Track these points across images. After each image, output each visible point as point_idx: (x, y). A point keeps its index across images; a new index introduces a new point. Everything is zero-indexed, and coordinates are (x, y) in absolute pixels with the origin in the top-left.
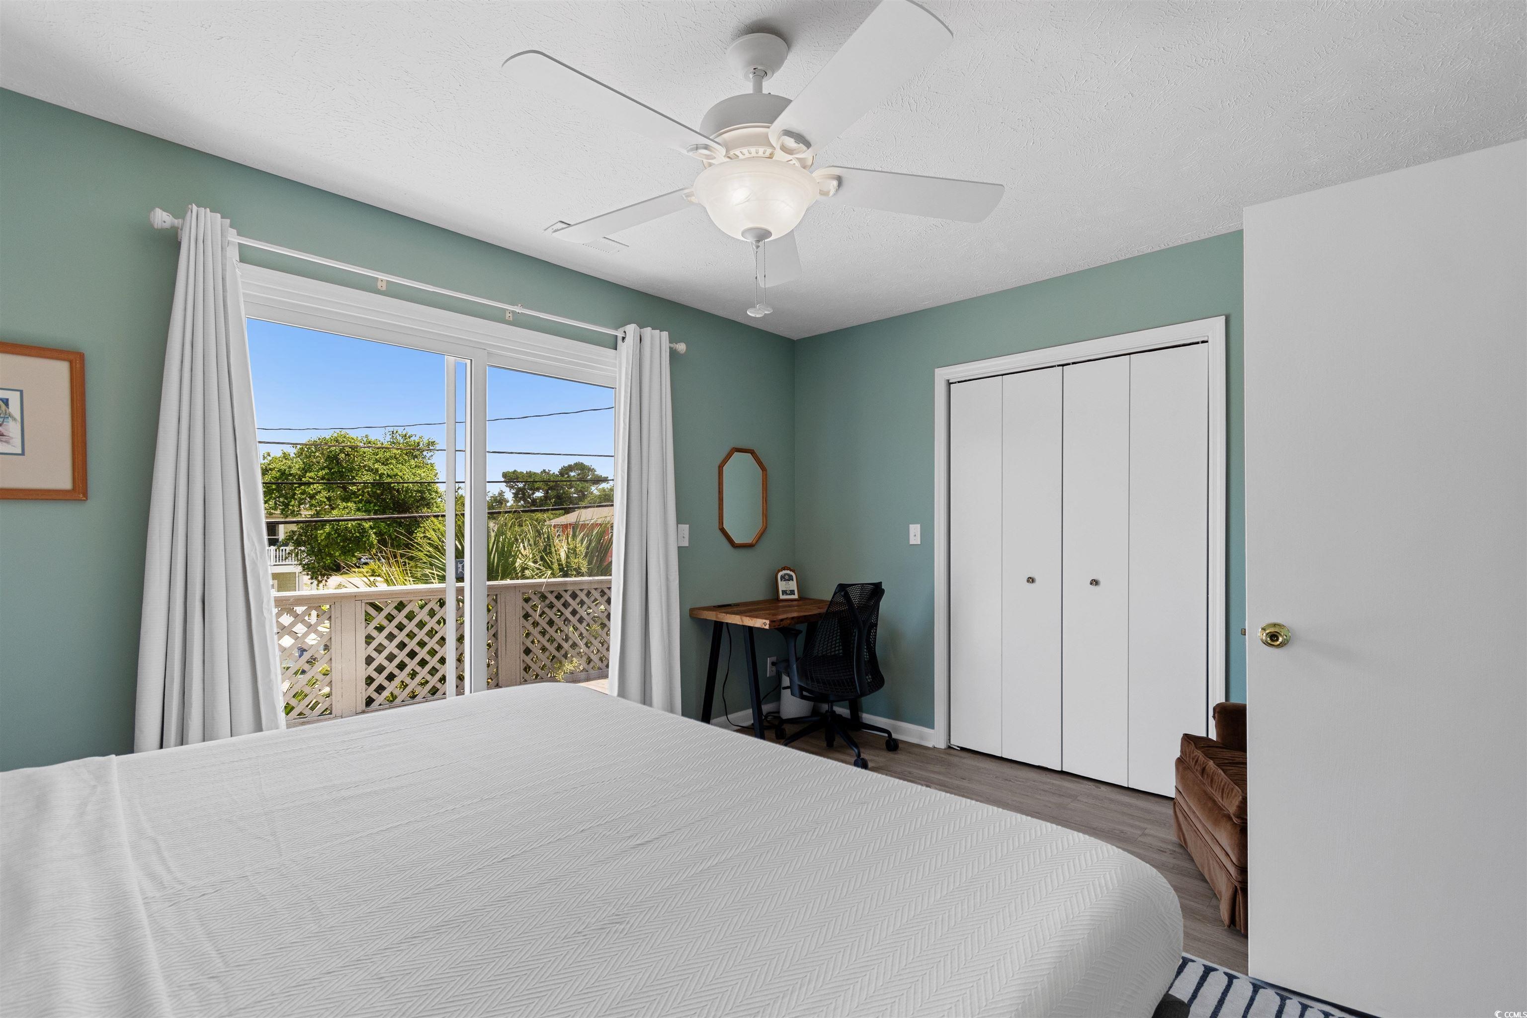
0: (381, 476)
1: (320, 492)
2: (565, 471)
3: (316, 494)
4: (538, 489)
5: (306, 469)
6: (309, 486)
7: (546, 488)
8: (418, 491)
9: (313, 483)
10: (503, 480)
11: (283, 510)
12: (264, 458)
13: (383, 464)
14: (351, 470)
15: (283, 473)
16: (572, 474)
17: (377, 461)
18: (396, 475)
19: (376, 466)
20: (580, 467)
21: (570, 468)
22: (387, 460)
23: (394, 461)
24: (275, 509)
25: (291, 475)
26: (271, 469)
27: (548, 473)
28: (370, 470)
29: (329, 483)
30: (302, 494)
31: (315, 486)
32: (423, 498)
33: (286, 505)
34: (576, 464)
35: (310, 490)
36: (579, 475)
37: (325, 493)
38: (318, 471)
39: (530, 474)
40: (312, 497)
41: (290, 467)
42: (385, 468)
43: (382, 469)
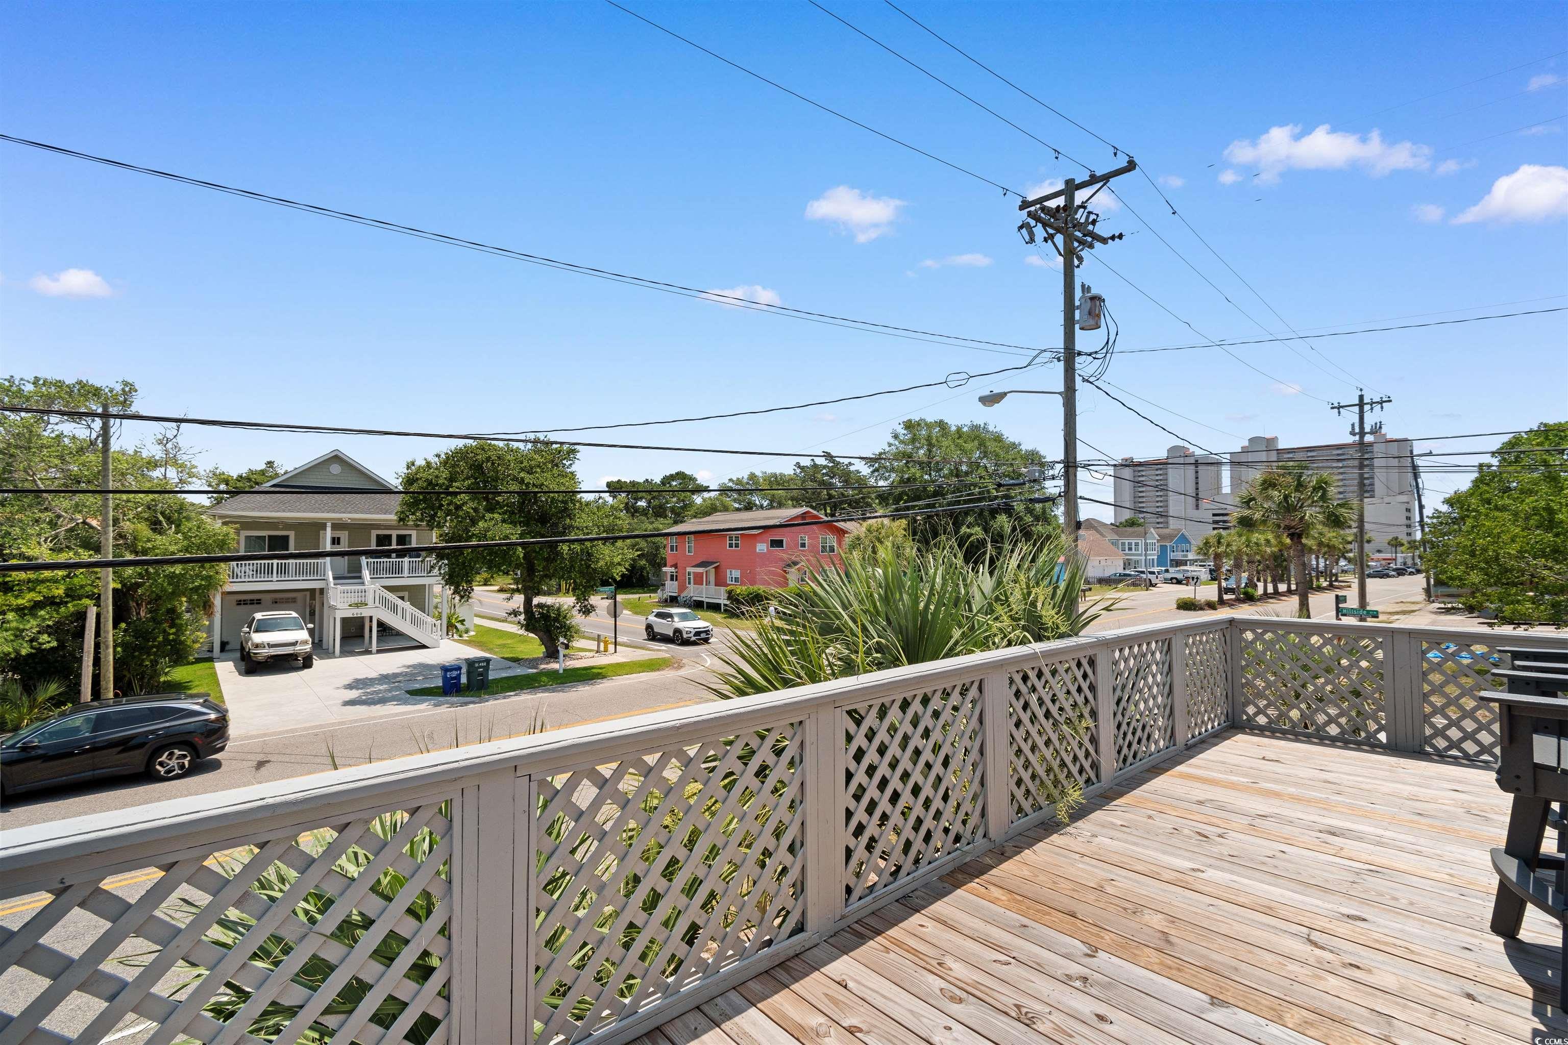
0: (527, 485)
1: (466, 503)
2: (667, 480)
3: (463, 504)
4: (641, 498)
5: (452, 479)
6: (456, 496)
7: (649, 497)
8: (562, 502)
9: (460, 493)
10: (607, 489)
11: (429, 521)
12: (408, 468)
13: (528, 473)
14: (496, 479)
15: (430, 483)
16: (674, 483)
17: (522, 470)
18: (542, 484)
19: (522, 475)
20: (680, 476)
21: (672, 477)
22: (532, 468)
23: (538, 470)
24: (422, 520)
25: (437, 485)
26: (417, 479)
27: (651, 483)
28: (515, 479)
29: (473, 492)
30: (448, 505)
31: (463, 496)
32: (566, 509)
33: (433, 517)
34: (677, 474)
35: (458, 500)
36: (680, 484)
37: (471, 504)
38: (464, 481)
39: (633, 483)
40: (458, 508)
41: (437, 477)
42: (531, 476)
43: (528, 478)
